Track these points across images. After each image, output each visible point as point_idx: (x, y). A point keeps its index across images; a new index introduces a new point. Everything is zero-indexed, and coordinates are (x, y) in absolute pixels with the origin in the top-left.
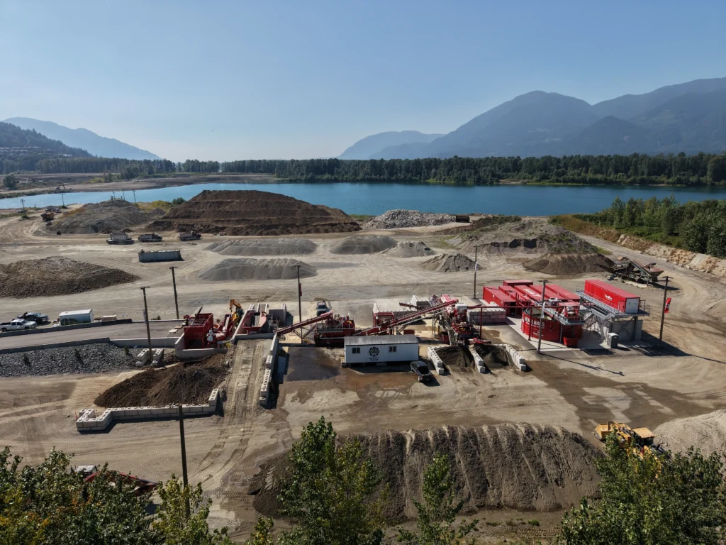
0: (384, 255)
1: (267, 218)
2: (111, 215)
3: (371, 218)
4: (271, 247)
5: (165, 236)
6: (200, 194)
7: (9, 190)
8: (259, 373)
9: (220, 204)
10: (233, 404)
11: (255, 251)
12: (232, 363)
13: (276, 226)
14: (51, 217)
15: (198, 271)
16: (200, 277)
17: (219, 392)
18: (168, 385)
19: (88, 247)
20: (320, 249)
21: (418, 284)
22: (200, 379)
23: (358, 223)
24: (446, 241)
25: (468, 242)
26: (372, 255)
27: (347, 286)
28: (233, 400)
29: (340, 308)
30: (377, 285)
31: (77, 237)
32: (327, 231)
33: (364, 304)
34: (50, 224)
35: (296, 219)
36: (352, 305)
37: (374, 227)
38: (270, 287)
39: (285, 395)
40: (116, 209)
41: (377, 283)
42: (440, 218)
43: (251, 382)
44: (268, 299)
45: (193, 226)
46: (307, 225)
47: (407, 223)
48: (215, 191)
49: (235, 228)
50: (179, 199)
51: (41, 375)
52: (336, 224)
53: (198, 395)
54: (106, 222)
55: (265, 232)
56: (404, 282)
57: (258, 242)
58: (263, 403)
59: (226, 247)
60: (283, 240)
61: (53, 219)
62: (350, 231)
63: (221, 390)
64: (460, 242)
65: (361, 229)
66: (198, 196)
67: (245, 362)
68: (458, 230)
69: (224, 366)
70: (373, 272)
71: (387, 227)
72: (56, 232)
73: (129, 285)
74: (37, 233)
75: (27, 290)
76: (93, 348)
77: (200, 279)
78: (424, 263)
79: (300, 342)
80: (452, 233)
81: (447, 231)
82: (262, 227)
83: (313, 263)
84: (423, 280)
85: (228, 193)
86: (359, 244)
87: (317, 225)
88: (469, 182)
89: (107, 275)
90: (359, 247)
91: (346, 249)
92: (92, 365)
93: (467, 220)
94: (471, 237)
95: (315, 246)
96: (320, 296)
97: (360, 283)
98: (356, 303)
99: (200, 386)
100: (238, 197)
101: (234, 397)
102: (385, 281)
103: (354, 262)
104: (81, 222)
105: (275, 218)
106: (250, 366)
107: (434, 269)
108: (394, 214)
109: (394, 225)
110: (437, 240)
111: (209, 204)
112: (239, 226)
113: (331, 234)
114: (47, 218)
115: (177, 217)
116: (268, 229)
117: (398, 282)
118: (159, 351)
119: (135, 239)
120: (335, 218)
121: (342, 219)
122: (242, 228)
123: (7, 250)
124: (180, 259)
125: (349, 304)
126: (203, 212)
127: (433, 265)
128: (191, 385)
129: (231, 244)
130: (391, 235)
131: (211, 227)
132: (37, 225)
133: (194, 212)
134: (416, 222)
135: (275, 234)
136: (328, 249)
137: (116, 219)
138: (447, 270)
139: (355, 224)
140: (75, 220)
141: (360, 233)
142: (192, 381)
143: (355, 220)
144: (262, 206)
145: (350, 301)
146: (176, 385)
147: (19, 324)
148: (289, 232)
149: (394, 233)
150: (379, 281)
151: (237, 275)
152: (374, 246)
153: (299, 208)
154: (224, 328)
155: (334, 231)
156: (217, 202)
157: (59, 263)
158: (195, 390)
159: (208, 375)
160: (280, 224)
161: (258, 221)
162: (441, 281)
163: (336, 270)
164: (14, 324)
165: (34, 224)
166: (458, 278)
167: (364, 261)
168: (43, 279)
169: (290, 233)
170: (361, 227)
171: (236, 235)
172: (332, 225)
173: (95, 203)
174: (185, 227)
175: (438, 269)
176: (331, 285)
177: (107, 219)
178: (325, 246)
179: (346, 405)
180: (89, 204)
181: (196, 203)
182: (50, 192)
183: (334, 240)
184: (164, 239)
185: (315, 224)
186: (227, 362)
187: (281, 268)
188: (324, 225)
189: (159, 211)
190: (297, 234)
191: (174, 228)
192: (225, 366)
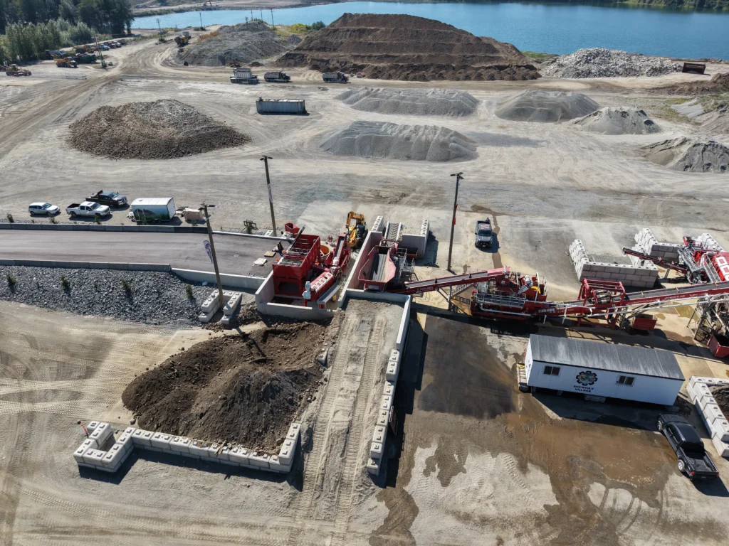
0: (578, 126)
1: (416, 54)
2: (241, 42)
3: (554, 59)
4: (418, 103)
5: (295, 75)
6: (340, 18)
7: (160, 6)
8: (373, 392)
9: (362, 32)
10: (321, 464)
11: (396, 108)
12: (333, 355)
13: (426, 67)
14: (185, 41)
15: (321, 136)
16: (321, 146)
17: (300, 433)
18: (220, 404)
19: (209, 86)
20: (482, 108)
21: (640, 194)
22: (273, 397)
23: (535, 65)
24: (673, 107)
25: (716, 114)
26: (559, 125)
27: (522, 185)
28: (323, 453)
29: (512, 233)
30: (571, 189)
31: (204, 71)
32: (492, 78)
33: (551, 229)
34: (182, 51)
35: (452, 57)
36: (532, 229)
37: (560, 73)
38: (410, 176)
39: (414, 450)
40: (248, 34)
41: (570, 184)
42: (658, 65)
43: (358, 412)
44: (405, 199)
45: (328, 62)
46: (465, 67)
47: (608, 70)
48: (357, 15)
49: (376, 68)
50: (318, 23)
51: (79, 313)
52: (506, 67)
53: (266, 430)
54: (235, 52)
55: (411, 76)
56: (615, 186)
57: (401, 94)
58: (373, 472)
59: (361, 98)
60: (434, 90)
61: (187, 44)
62: (524, 79)
63: (305, 427)
64: (702, 111)
65: (540, 76)
66: (338, 20)
67: (354, 358)
68: (691, 89)
69: (317, 362)
70: (562, 159)
71: (578, 75)
72: (183, 62)
73: (236, 151)
74: (166, 63)
75: (122, 149)
76: (148, 280)
77: (322, 149)
78: (644, 148)
79: (446, 307)
80: (680, 92)
81: (672, 89)
82: (409, 67)
83: (474, 134)
84: (648, 185)
85: (372, 18)
86: (541, 105)
87: (480, 68)
88: (686, 6)
89: (211, 135)
90: (541, 111)
91: (520, 112)
92: (144, 309)
93: (700, 70)
94: (722, 106)
95: (475, 102)
96: (481, 201)
97: (543, 182)
98: (540, 225)
99: (272, 412)
100: (384, 24)
101: (324, 446)
102: (583, 181)
103: (533, 137)
104: (209, 50)
105: (427, 54)
106: (360, 369)
107: (664, 162)
108: (590, 55)
109: (589, 73)
110: (657, 104)
111: (349, 33)
112: (381, 65)
113: (498, 82)
114: (181, 42)
115: (311, 49)
116: (416, 71)
117: (604, 185)
118: (234, 296)
119: (261, 77)
120: (505, 58)
121: (515, 60)
122: (384, 68)
123: (130, 84)
124: (304, 113)
125: (527, 225)
126: (342, 43)
127: (662, 155)
128: (256, 408)
129: (368, 94)
130: (585, 90)
131: (348, 65)
132: (170, 51)
133: (331, 43)
134: (621, 70)
135: (424, 79)
136: (494, 109)
137: (245, 48)
138: (686, 167)
139: (532, 68)
140: (204, 47)
141: (539, 84)
142: (259, 401)
143: (531, 61)
144: (412, 37)
145: (528, 219)
146: (232, 404)
147: (88, 208)
148: (441, 77)
149: (589, 87)
150: (571, 180)
151: (368, 149)
152: (564, 111)
153: (458, 40)
154: (336, 260)
155: (502, 79)
156: (359, 30)
157: (167, 109)
158: (262, 420)
159: (288, 388)
160: (432, 65)
161: (404, 59)
162: (678, 189)
163: (506, 151)
164: (83, 208)
165: (168, 49)
166: (709, 187)
167: (547, 136)
168: (142, 134)
169: (444, 78)
170: (540, 72)
171: (377, 78)
172: (501, 68)
173: (230, 25)
174: (318, 63)
175: (672, 164)
176: (498, 180)
177: (235, 48)
178: (489, 104)
179: (530, 514)
180: (225, 26)
181: (335, 31)
182: (197, 9)
183: (502, 93)
184: (292, 79)
185: (477, 66)
186: (324, 355)
187: (428, 143)
188: (489, 68)
189: (295, 39)
190: (453, 80)
191: (306, 64)
192: (320, 362)
